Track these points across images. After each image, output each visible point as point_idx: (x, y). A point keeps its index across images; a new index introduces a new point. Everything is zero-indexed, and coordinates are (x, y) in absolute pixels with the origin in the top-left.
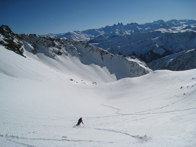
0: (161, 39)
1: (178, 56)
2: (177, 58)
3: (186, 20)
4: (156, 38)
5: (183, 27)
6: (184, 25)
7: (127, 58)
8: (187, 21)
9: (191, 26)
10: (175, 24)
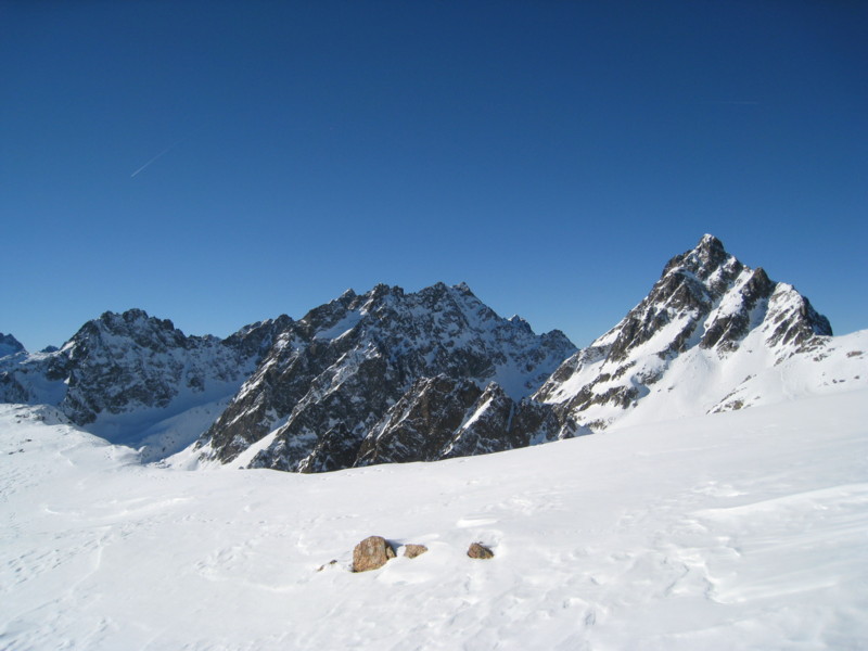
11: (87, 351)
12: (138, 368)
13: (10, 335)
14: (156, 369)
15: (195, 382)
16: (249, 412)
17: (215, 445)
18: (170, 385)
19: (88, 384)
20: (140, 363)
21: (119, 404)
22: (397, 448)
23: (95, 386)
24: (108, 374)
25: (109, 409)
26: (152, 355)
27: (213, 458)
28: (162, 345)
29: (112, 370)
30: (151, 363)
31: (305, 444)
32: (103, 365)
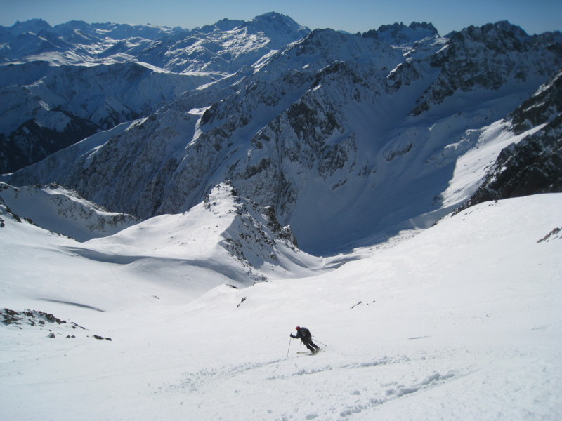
0: (51, 86)
1: (111, 139)
2: (109, 144)
3: (109, 23)
4: (35, 85)
5: (107, 45)
6: (108, 39)
7: (44, 190)
8: (113, 26)
9: (125, 42)
10: (84, 34)
11: (455, 52)
12: (483, 64)
13: (431, 24)
14: (496, 65)
15: (520, 75)
16: (538, 106)
17: (513, 123)
18: (503, 76)
19: (452, 72)
20: (486, 60)
21: (468, 86)
22: (550, 166)
23: (456, 74)
24: (464, 67)
25: (462, 89)
26: (495, 56)
27: (510, 130)
28: (504, 48)
29: (468, 64)
30: (493, 61)
31: (559, 135)
32: (462, 61)
